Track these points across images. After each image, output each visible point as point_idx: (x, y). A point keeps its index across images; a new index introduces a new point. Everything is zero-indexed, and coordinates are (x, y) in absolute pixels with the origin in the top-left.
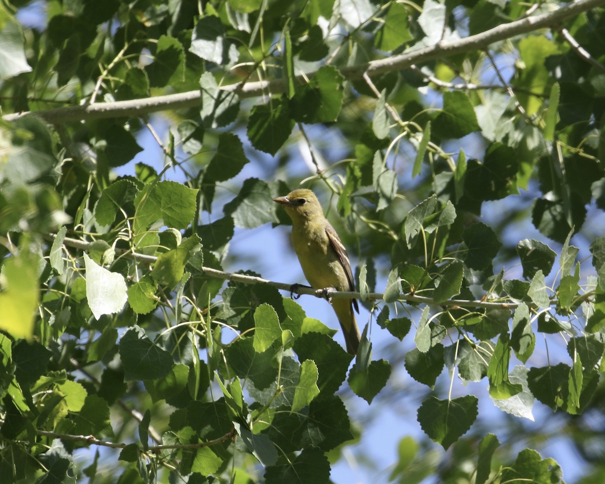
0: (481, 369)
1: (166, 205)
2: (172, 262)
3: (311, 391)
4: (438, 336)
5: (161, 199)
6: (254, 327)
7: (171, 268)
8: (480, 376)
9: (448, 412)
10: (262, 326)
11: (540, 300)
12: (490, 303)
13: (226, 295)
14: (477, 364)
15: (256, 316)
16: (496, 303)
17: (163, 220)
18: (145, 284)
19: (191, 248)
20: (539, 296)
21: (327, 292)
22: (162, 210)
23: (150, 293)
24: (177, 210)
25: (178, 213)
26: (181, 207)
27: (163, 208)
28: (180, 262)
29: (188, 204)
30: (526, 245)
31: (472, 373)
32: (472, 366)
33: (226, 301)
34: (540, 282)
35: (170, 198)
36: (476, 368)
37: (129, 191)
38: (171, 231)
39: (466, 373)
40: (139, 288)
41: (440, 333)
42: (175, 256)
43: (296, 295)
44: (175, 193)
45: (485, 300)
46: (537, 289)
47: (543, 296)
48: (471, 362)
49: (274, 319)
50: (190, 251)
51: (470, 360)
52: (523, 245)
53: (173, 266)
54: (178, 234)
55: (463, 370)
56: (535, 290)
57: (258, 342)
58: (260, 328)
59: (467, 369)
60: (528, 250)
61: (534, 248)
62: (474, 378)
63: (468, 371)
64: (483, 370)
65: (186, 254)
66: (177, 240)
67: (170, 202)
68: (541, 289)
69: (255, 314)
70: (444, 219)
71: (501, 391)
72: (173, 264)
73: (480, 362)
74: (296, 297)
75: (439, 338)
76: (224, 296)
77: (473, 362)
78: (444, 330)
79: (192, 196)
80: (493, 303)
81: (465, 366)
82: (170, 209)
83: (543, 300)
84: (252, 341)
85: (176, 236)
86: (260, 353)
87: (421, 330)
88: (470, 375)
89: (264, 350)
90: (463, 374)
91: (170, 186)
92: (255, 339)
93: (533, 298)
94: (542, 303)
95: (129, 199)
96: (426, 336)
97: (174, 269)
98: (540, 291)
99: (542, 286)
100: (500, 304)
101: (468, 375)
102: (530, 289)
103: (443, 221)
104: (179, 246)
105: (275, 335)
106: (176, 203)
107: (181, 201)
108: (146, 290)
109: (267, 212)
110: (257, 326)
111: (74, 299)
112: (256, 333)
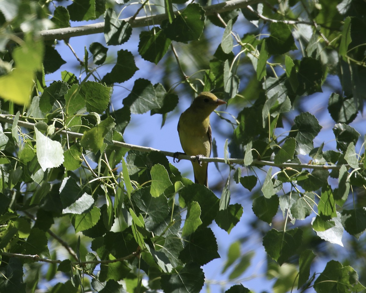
0: (305, 211)
1: (89, 97)
2: (94, 136)
3: (196, 223)
4: (277, 188)
5: (85, 93)
6: (151, 180)
7: (94, 139)
8: (304, 216)
9: (283, 240)
10: (157, 179)
11: (352, 162)
12: (315, 166)
13: (129, 159)
14: (303, 208)
15: (152, 173)
16: (319, 166)
17: (86, 108)
18: (74, 150)
19: (108, 126)
20: (352, 160)
21: (199, 158)
22: (85, 101)
23: (77, 156)
24: (96, 101)
25: (97, 103)
26: (99, 99)
27: (87, 99)
28: (100, 135)
29: (104, 97)
30: (339, 127)
31: (300, 214)
32: (299, 209)
33: (129, 163)
34: (352, 150)
35: (92, 93)
36: (302, 210)
37: (63, 89)
38: (94, 114)
39: (295, 214)
40: (70, 153)
41: (278, 186)
42: (97, 131)
43: (177, 160)
44: (95, 90)
45: (311, 164)
46: (350, 155)
47: (354, 160)
48: (299, 206)
49: (165, 174)
50: (107, 128)
51: (298, 205)
52: (337, 127)
53: (95, 138)
54: (98, 116)
55: (294, 212)
56: (349, 156)
57: (153, 190)
58: (155, 180)
59: (296, 211)
60: (341, 130)
61: (345, 130)
62: (301, 217)
63: (297, 212)
64: (307, 212)
65: (104, 130)
66: (98, 120)
67: (92, 95)
68: (353, 155)
69: (151, 171)
70: (283, 108)
71: (320, 226)
72: (95, 137)
73: (304, 207)
74: (178, 161)
75: (278, 189)
76: (128, 160)
77: (300, 206)
78: (281, 184)
79: (106, 92)
80: (317, 166)
81: (295, 209)
82: (91, 100)
83: (354, 162)
84: (149, 189)
85: (97, 117)
86: (155, 197)
87: (267, 183)
88: (298, 215)
89: (158, 196)
90: (294, 215)
91: (92, 85)
92: (151, 188)
93: (348, 161)
94: (354, 164)
95: (63, 94)
96: (270, 187)
97: (96, 140)
98: (352, 157)
99: (354, 153)
100: (321, 166)
101: (297, 215)
102: (346, 155)
103: (282, 110)
104: (99, 124)
105: (166, 185)
106: (96, 96)
107: (99, 95)
108: (74, 154)
109: (152, 101)
110: (153, 179)
111: (22, 162)
112: (152, 184)
